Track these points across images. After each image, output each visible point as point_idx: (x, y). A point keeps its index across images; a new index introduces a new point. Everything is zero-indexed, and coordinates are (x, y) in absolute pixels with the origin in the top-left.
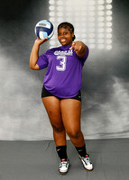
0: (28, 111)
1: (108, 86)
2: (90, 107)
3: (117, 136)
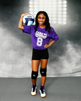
0: (16, 60)
1: (64, 46)
2: (53, 58)
3: (68, 75)
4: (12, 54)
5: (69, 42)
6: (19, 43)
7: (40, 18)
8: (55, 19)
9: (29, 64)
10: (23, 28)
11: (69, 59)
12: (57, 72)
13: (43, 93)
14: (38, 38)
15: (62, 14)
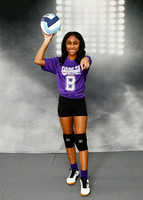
4: (24, 110)
5: (128, 87)
6: (36, 88)
7: (70, 43)
8: (104, 45)
9: (55, 128)
10: (43, 62)
11: (128, 118)
12: (106, 142)
13: (85, 187)
14: (68, 78)
15: (116, 37)
